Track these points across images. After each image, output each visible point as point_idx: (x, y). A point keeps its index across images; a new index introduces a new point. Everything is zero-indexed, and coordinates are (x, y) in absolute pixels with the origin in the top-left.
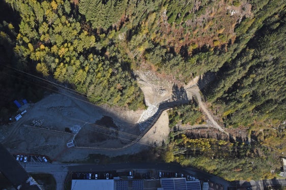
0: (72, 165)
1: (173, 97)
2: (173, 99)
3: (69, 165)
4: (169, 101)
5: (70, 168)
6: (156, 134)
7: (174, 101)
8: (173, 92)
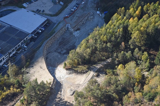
0: (56, 25)
1: (61, 99)
2: (59, 98)
3: (57, 24)
4: (59, 93)
5: (55, 24)
6: (39, 68)
7: (56, 98)
8: (66, 102)
